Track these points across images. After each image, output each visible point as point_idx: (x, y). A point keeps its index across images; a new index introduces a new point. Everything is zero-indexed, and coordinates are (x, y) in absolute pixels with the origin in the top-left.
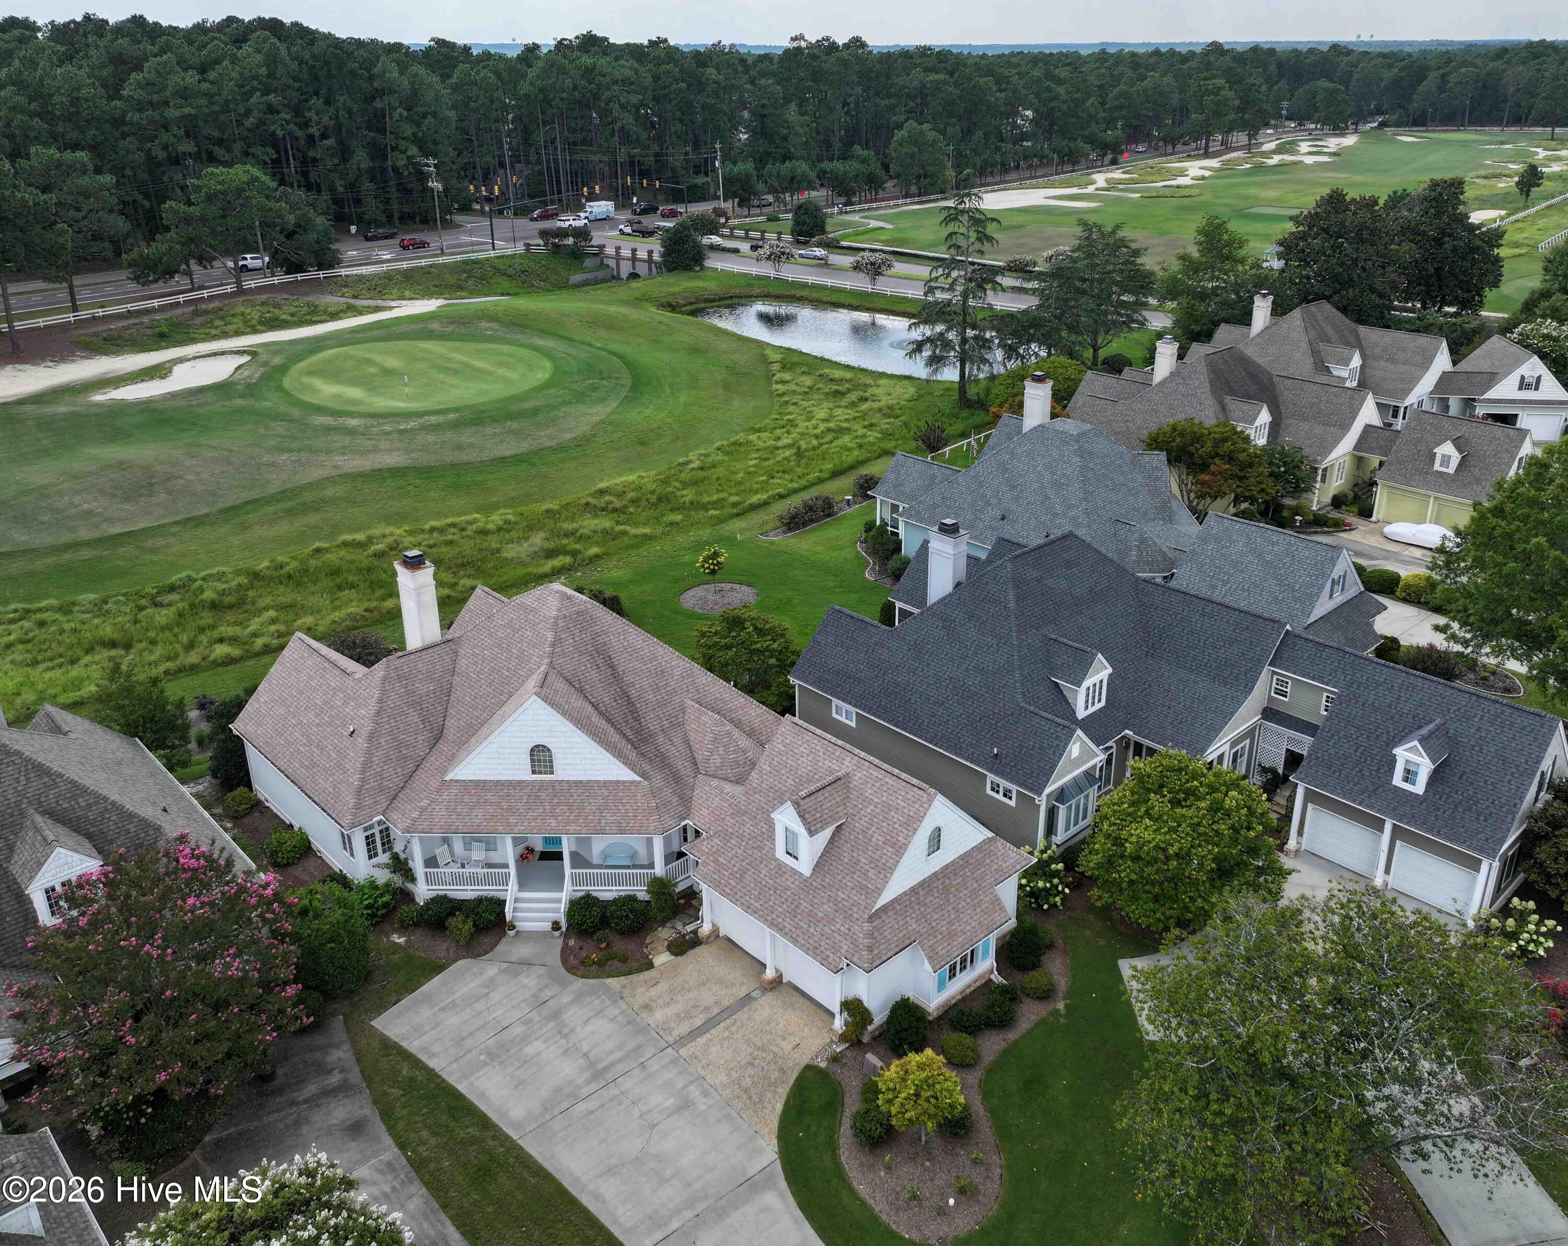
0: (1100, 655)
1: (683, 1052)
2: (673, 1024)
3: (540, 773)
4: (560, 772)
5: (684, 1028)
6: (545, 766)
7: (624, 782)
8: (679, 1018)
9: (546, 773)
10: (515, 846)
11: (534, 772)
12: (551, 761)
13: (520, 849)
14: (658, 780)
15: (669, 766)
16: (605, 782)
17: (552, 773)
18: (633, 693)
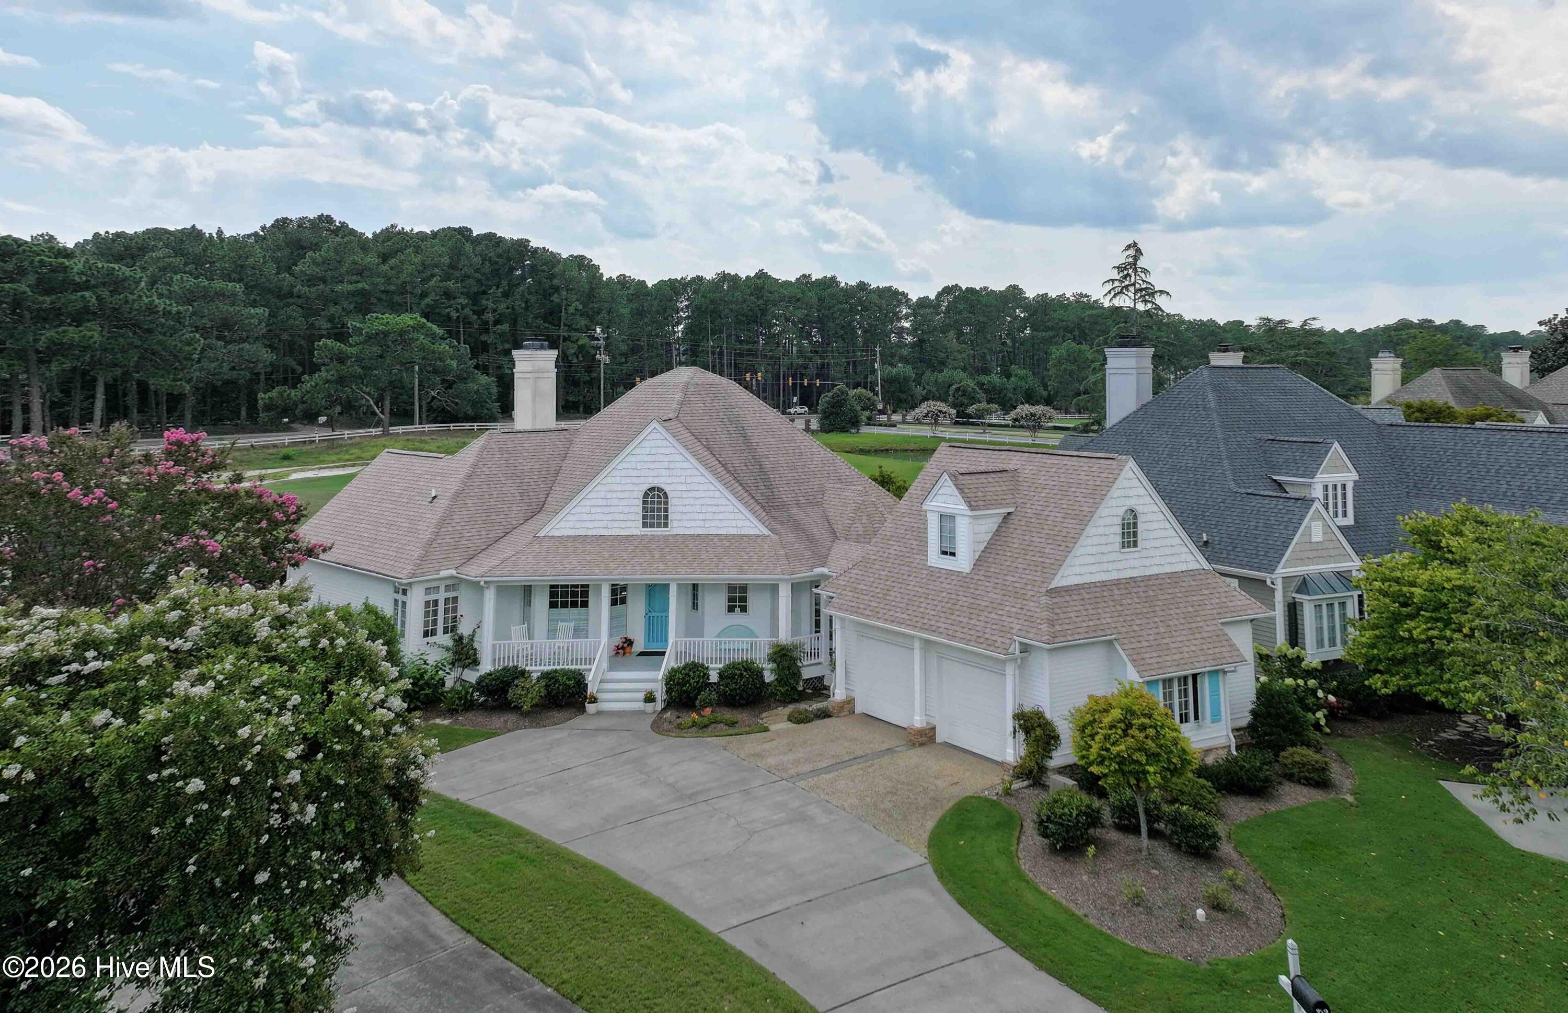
0: (1336, 445)
1: (802, 784)
2: (790, 766)
3: (652, 526)
4: (675, 524)
5: (807, 768)
6: (659, 517)
7: (748, 536)
8: (797, 762)
9: (659, 525)
10: (611, 635)
11: (645, 525)
12: (666, 510)
13: (617, 641)
14: (790, 537)
15: (804, 531)
16: (726, 536)
17: (666, 525)
18: (767, 465)
